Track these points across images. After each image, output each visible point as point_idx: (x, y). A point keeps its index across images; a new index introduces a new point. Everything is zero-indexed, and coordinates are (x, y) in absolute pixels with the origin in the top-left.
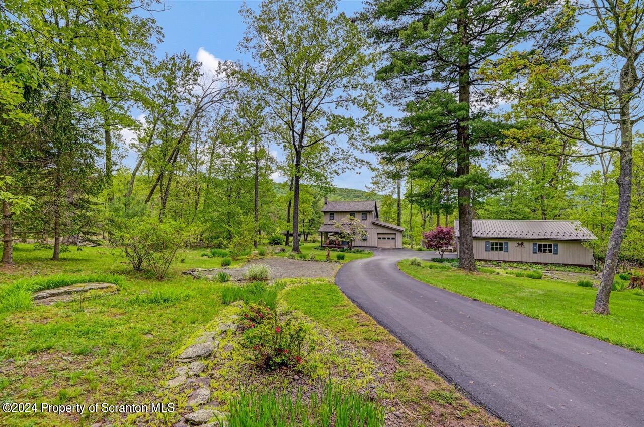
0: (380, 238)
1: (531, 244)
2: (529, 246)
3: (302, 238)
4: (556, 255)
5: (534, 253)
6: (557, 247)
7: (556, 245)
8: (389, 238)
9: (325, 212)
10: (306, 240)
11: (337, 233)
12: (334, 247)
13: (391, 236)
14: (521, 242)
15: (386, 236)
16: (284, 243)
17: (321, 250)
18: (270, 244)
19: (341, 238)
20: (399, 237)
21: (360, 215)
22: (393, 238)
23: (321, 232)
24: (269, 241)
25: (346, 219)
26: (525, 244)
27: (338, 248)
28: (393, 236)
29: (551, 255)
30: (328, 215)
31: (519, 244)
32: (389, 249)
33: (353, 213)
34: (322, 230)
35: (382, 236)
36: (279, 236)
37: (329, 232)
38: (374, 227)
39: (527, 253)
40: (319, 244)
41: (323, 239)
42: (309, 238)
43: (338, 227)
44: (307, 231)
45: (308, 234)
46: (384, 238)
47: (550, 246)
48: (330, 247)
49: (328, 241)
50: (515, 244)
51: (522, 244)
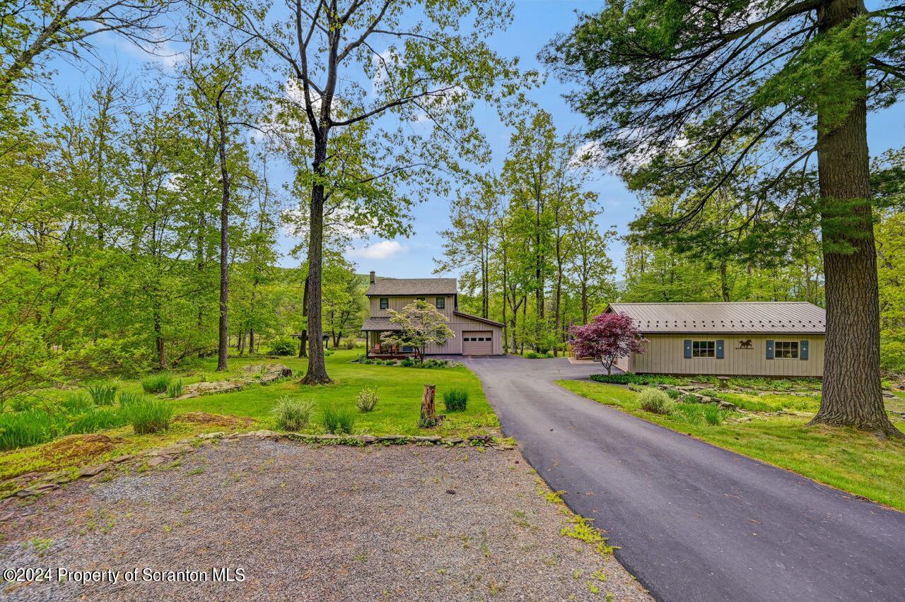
0: (466, 340)
1: (764, 342)
2: (759, 346)
3: (331, 342)
4: (805, 362)
5: (768, 358)
6: (807, 348)
7: (805, 344)
8: (481, 339)
9: (371, 297)
10: (336, 345)
11: (397, 332)
12: (392, 358)
13: (485, 336)
14: (746, 339)
15: (477, 336)
16: (298, 352)
17: (367, 363)
18: (270, 355)
19: (405, 341)
20: (497, 336)
21: (434, 300)
22: (488, 339)
23: (367, 331)
24: (269, 350)
25: (411, 307)
26: (754, 342)
27: (399, 358)
28: (489, 336)
29: (797, 361)
30: (378, 301)
31: (743, 344)
32: (483, 356)
33: (422, 297)
34: (368, 328)
35: (470, 336)
36: (287, 340)
37: (383, 331)
38: (458, 321)
39: (757, 360)
40: (363, 352)
41: (369, 343)
42: (342, 342)
43: (400, 322)
44: (337, 331)
45: (340, 335)
46: (474, 339)
47: (795, 345)
48: (384, 358)
49: (377, 347)
50: (736, 342)
51: (748, 343)
